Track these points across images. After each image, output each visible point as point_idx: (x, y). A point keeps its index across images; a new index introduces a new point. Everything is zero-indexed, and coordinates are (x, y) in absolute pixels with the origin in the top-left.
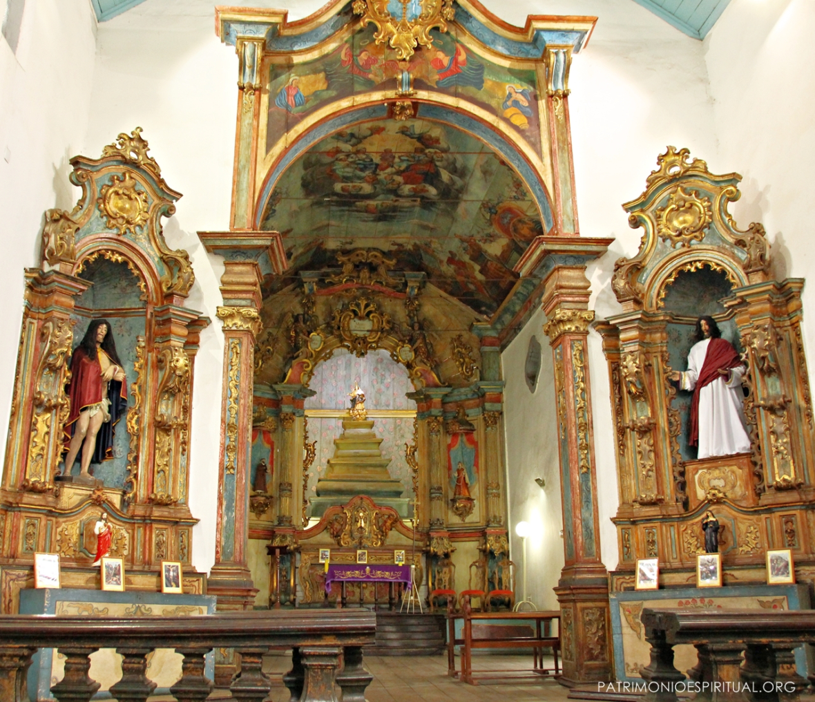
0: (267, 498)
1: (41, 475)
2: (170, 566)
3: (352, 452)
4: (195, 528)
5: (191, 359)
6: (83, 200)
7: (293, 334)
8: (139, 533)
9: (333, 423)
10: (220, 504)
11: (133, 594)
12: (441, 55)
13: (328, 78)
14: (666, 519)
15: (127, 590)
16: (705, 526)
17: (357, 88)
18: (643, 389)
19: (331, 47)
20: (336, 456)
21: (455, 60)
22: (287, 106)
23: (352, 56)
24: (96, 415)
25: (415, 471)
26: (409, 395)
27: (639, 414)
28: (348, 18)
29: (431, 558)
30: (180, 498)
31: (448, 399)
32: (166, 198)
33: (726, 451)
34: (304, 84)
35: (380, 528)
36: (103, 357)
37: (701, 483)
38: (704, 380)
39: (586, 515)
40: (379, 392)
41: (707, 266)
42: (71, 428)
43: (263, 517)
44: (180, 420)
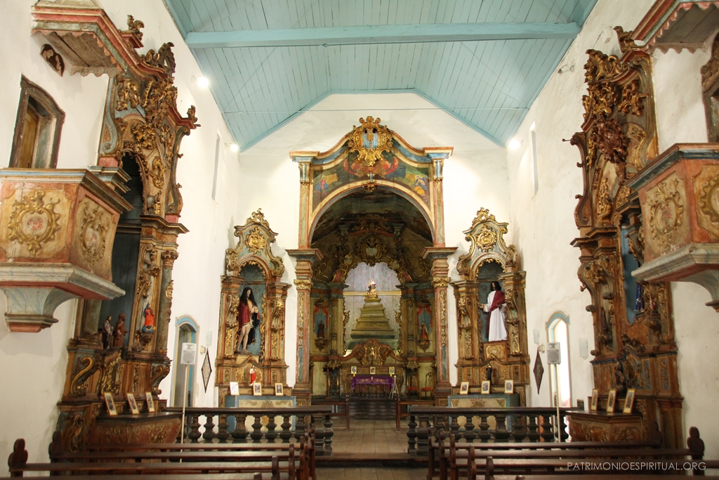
0: (324, 341)
1: (230, 353)
2: (278, 385)
3: (369, 315)
4: (287, 369)
5: (284, 301)
6: (239, 243)
7: (336, 256)
8: (266, 372)
9: (360, 298)
10: (297, 360)
11: (265, 396)
12: (387, 163)
13: (338, 176)
14: (474, 366)
15: (263, 395)
16: (487, 369)
17: (351, 180)
18: (467, 312)
19: (339, 161)
20: (361, 317)
21: (393, 165)
22: (321, 190)
23: (349, 165)
24: (248, 327)
25: (400, 326)
26: (397, 287)
27: (467, 322)
28: (346, 148)
29: (408, 371)
30: (281, 358)
31: (418, 288)
32: (271, 236)
33: (498, 339)
34: (328, 179)
35: (382, 355)
36: (250, 303)
37: (488, 351)
38: (493, 308)
39: (444, 363)
40: (384, 282)
41: (494, 260)
42: (239, 333)
43: (323, 350)
44: (281, 327)
